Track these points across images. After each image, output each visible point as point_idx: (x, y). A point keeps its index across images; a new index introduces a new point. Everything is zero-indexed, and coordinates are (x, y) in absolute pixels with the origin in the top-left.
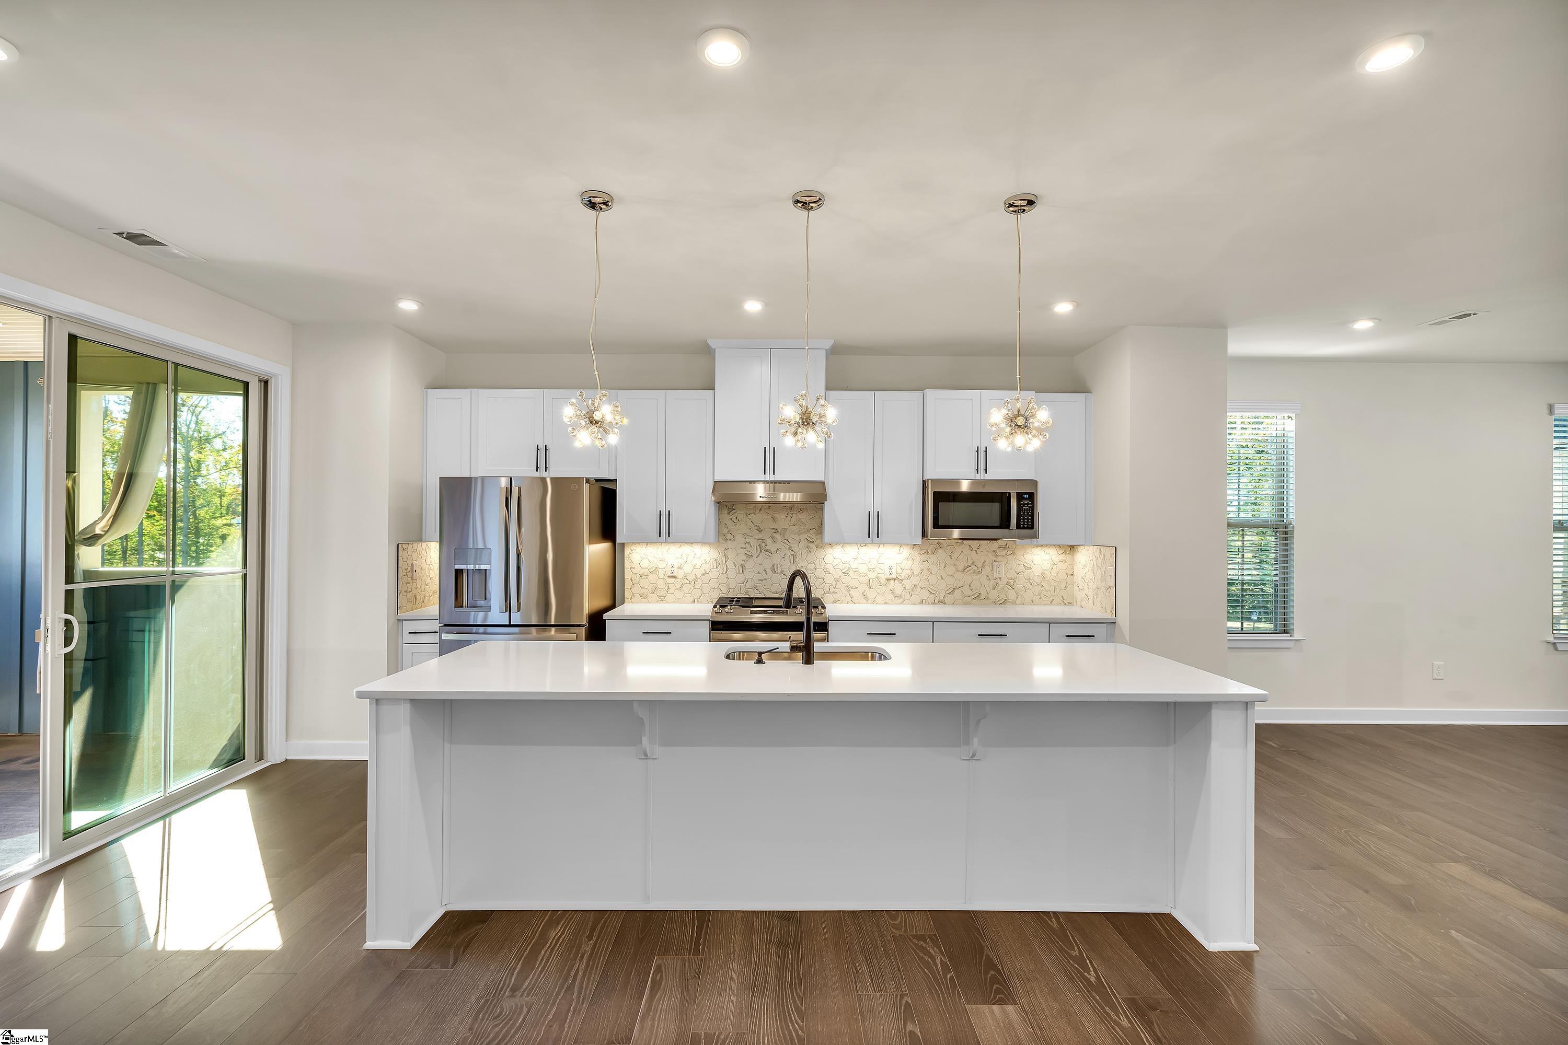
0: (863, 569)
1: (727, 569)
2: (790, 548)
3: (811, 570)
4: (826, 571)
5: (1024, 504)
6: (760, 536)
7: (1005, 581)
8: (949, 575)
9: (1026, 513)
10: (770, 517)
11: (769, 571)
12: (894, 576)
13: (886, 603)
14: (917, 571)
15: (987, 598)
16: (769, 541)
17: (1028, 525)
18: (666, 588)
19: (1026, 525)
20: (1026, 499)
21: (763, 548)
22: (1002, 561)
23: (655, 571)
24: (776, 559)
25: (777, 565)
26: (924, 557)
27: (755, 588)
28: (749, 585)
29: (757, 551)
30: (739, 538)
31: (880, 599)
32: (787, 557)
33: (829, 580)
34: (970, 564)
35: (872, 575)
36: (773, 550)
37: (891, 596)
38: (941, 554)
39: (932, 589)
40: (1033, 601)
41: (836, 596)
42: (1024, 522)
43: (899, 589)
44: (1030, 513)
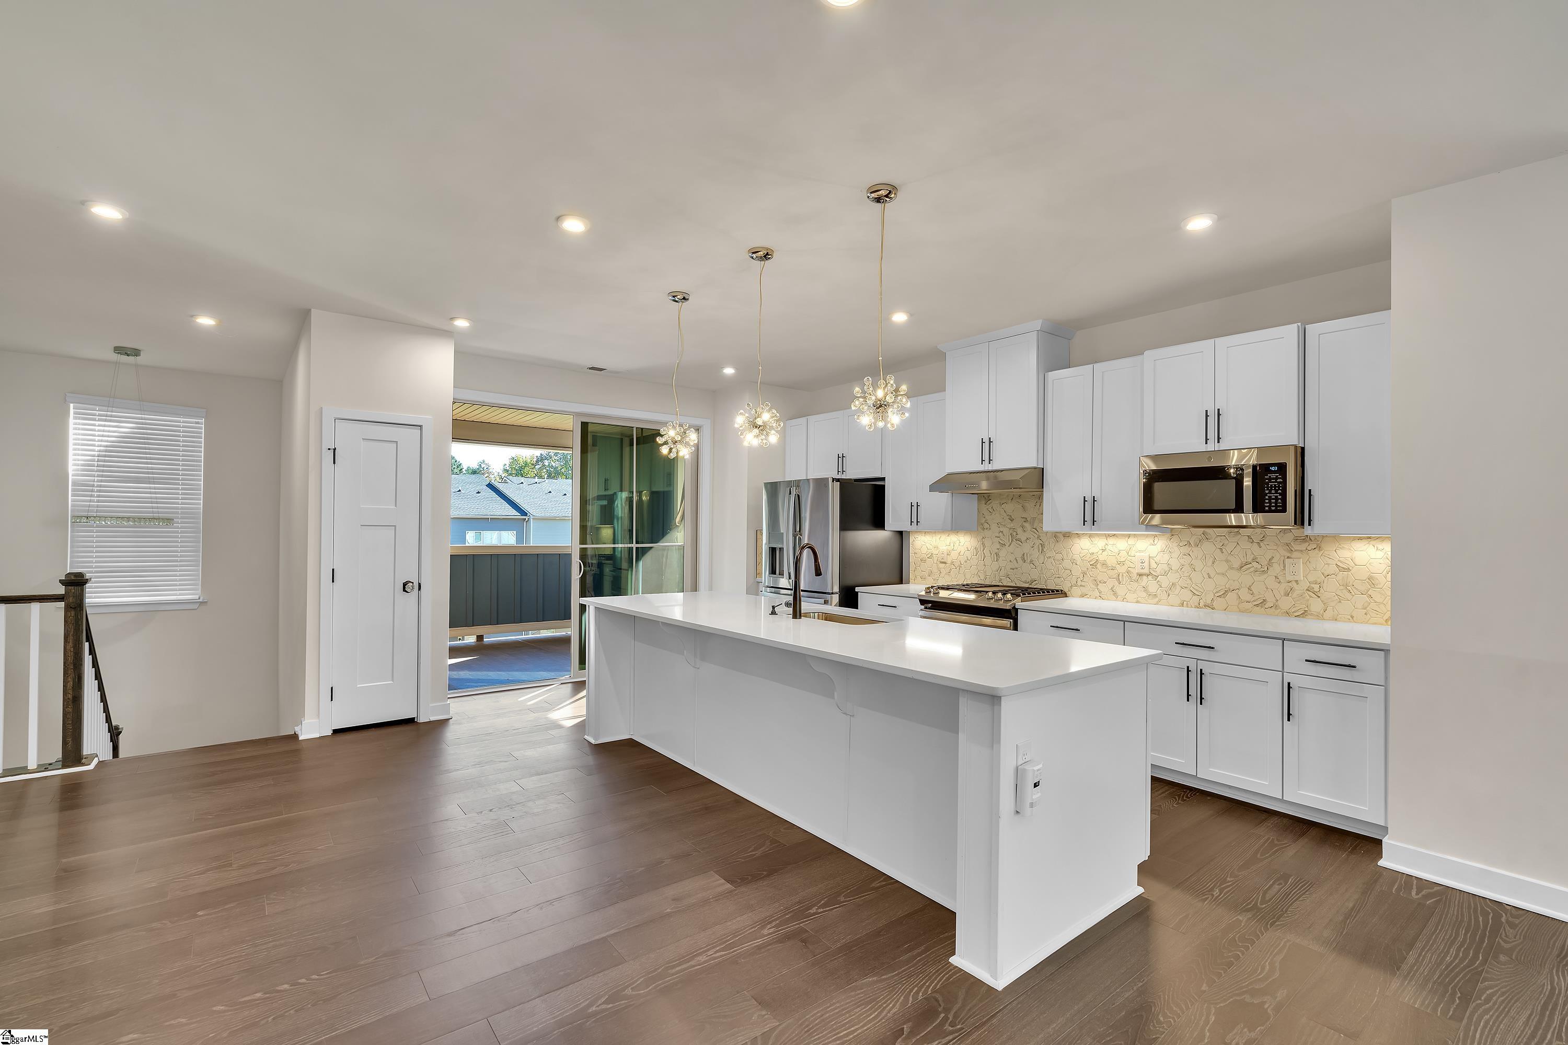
0: (1111, 562)
1: (985, 557)
2: (1039, 537)
3: (1058, 560)
4: (1073, 562)
5: (1270, 479)
6: (1012, 525)
7: (1305, 585)
8: (1218, 574)
9: (1273, 492)
10: (1020, 507)
11: (1020, 560)
12: (1146, 571)
13: (1138, 602)
14: (1175, 565)
15: (1276, 606)
16: (1020, 531)
17: (1276, 506)
18: (939, 572)
19: (1273, 506)
20: (1274, 472)
21: (1014, 538)
22: (1300, 558)
23: (931, 557)
24: (1026, 548)
25: (1027, 554)
26: (1186, 550)
27: (1008, 576)
28: (1002, 573)
29: (1009, 540)
30: (994, 526)
31: (1130, 596)
32: (1036, 546)
33: (1077, 571)
34: (1250, 560)
35: (1122, 569)
36: (1023, 539)
37: (1144, 594)
38: (1208, 547)
39: (1196, 590)
40: (1352, 617)
41: (1084, 590)
42: (1270, 502)
43: (1153, 586)
44: (1280, 491)
